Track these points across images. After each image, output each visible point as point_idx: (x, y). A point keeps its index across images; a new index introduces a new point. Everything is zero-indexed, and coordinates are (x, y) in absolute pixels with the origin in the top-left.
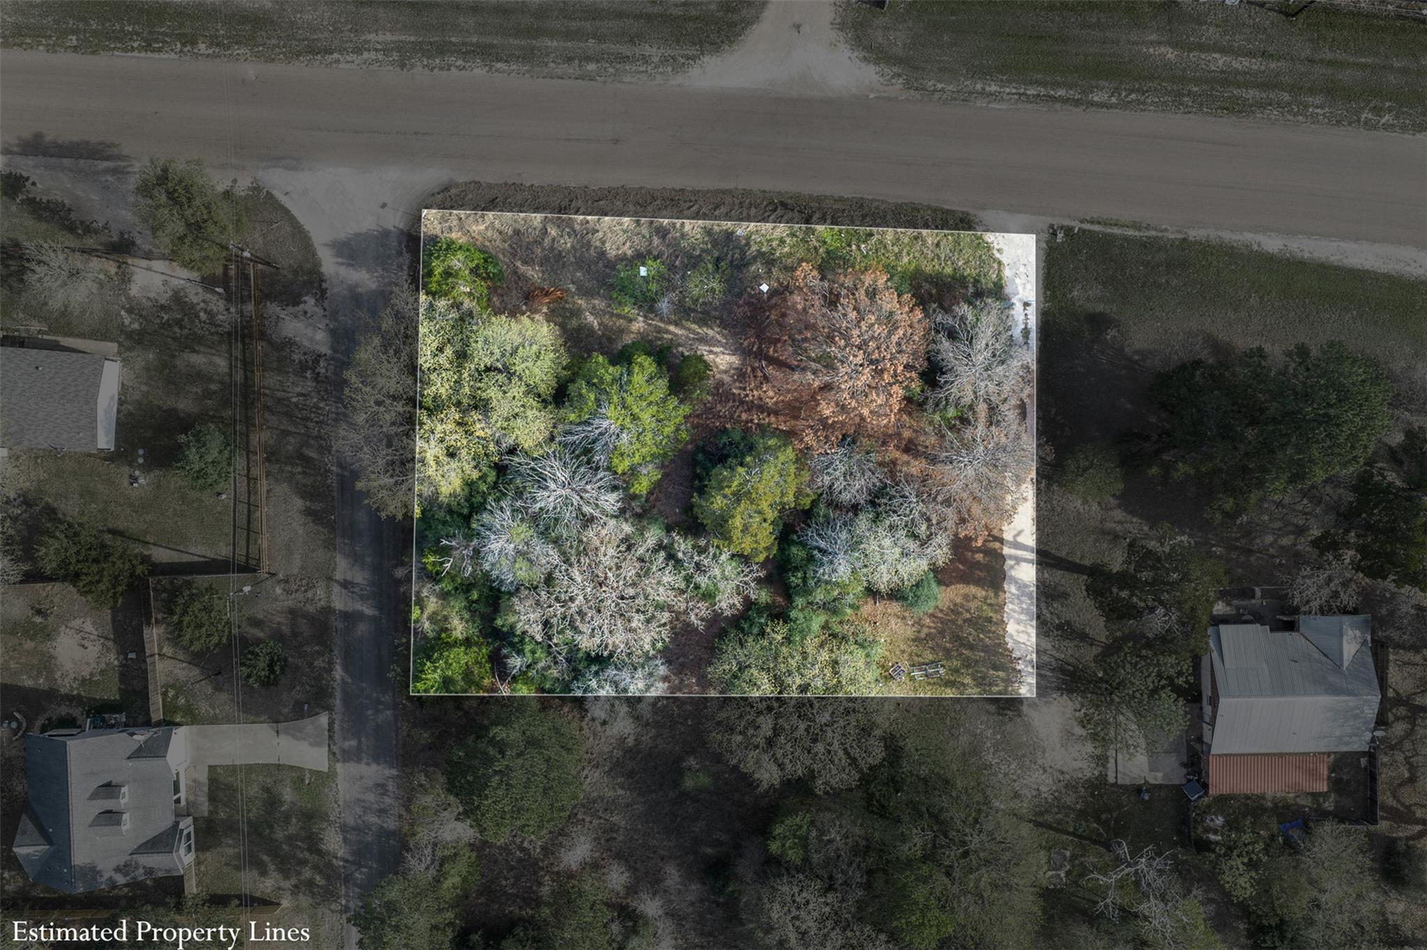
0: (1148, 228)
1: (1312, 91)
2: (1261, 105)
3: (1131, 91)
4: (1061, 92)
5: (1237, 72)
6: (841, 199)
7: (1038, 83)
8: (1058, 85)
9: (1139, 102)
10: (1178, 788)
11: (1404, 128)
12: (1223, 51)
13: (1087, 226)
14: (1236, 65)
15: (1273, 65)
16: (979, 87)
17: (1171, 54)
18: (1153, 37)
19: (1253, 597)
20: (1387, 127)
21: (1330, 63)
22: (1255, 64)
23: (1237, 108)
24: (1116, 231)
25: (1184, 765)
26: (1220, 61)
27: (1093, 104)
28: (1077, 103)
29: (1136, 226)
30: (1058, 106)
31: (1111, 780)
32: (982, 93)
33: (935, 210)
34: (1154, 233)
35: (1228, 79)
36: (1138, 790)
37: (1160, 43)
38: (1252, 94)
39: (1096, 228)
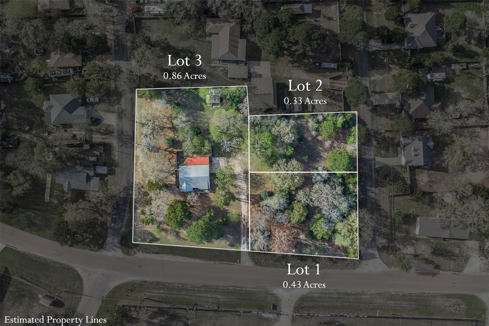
0: (222, 263)
1: (191, 290)
2: (200, 287)
3: (225, 289)
4: (239, 289)
5: (205, 293)
6: (280, 268)
7: (243, 290)
8: (239, 290)
9: (224, 287)
10: (213, 157)
11: (173, 283)
12: (208, 297)
13: (233, 263)
14: (205, 295)
15: (198, 295)
16: (254, 289)
17: (218, 296)
18: (221, 300)
19: (200, 194)
20: (176, 283)
21: (187, 295)
22: (202, 295)
23: (205, 286)
24: (227, 263)
25: (212, 161)
26: (209, 295)
27: (233, 287)
28: (236, 287)
29: (224, 264)
30: (239, 286)
31: (226, 158)
32: (253, 288)
33: (262, 266)
34: (221, 262)
35: (207, 292)
36: (221, 156)
37: (220, 298)
38: (203, 289)
39: (231, 263)
